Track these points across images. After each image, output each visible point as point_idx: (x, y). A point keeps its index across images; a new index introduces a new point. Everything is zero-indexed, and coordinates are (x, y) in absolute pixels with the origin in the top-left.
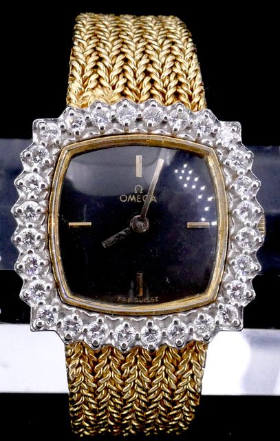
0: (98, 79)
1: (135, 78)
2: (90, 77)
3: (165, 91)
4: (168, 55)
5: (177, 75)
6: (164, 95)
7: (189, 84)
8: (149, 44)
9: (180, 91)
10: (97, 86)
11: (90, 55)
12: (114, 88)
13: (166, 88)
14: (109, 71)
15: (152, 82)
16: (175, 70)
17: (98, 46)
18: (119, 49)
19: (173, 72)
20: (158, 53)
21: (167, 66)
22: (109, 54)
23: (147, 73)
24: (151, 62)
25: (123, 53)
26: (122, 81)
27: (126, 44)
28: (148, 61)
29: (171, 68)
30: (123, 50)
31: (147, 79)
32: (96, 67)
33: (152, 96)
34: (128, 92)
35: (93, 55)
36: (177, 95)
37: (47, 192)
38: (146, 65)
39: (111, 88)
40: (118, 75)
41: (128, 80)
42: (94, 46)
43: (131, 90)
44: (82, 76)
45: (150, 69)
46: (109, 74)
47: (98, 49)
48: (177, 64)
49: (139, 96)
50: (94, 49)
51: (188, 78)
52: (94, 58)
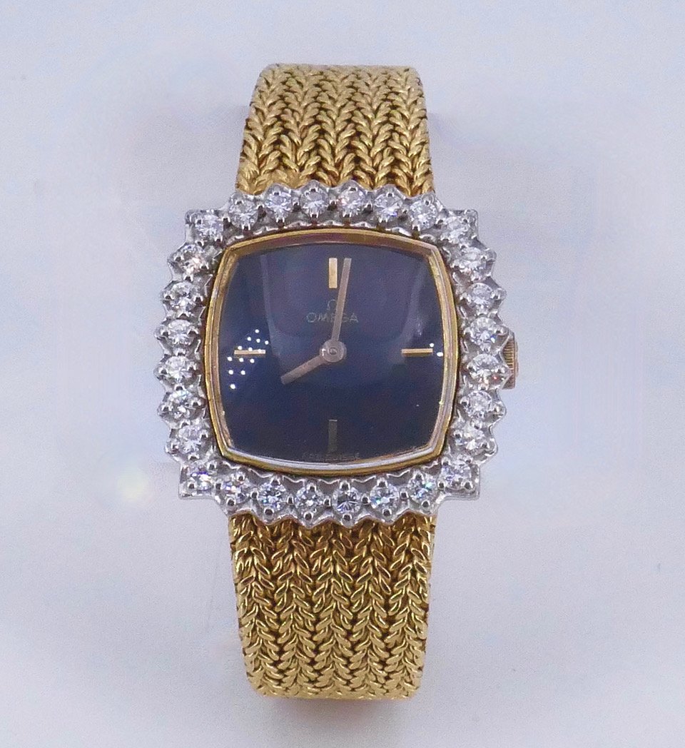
0: (280, 159)
1: (334, 155)
2: (268, 155)
3: (375, 172)
4: (383, 123)
5: (393, 151)
6: (372, 177)
7: (410, 163)
8: (359, 109)
9: (397, 171)
10: (278, 167)
11: (272, 126)
12: (302, 168)
13: (376, 169)
14: (296, 147)
15: (357, 160)
16: (391, 143)
17: (283, 113)
18: (315, 117)
19: (388, 146)
20: (369, 121)
21: (380, 139)
22: (298, 124)
23: (350, 148)
24: (358, 134)
25: (320, 123)
26: (314, 160)
27: (326, 110)
28: (354, 132)
29: (386, 141)
30: (320, 118)
31: (351, 156)
32: (279, 142)
33: (356, 178)
34: (321, 174)
35: (275, 126)
36: (391, 177)
37: (204, 308)
38: (351, 138)
39: (297, 170)
40: (309, 153)
41: (323, 159)
42: (279, 112)
43: (326, 172)
44: (257, 154)
45: (356, 143)
46: (297, 151)
47: (284, 117)
48: (396, 136)
49: (337, 179)
50: (278, 117)
51: (410, 155)
52: (277, 130)
